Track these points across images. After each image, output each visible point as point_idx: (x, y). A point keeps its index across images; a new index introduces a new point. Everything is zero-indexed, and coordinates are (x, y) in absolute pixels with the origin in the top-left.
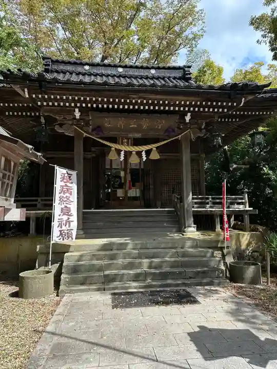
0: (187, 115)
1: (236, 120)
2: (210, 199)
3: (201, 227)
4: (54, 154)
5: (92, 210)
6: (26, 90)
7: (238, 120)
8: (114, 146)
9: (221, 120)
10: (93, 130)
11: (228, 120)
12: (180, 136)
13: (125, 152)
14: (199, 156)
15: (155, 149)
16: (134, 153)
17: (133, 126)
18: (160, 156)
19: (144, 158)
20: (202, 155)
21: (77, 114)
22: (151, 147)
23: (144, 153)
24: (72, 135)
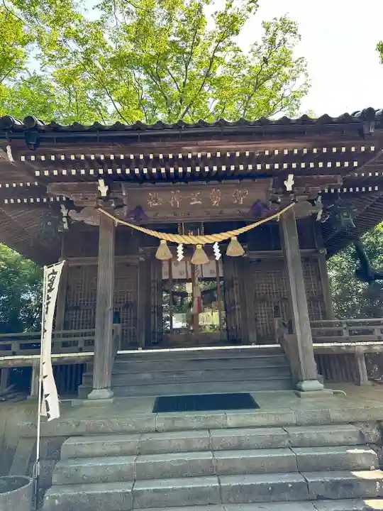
0: (286, 179)
1: (373, 189)
2: (345, 326)
3: (332, 377)
4: (78, 261)
5: (140, 351)
6: (8, 148)
7: (376, 188)
8: (165, 237)
9: (348, 190)
10: (130, 213)
11: (360, 189)
12: (278, 215)
13: (185, 246)
14: (317, 252)
15: (235, 238)
16: (199, 247)
17: (195, 202)
18: (244, 249)
19: (218, 255)
20: (321, 252)
21: (103, 189)
22: (230, 236)
23: (216, 247)
24: (95, 224)
